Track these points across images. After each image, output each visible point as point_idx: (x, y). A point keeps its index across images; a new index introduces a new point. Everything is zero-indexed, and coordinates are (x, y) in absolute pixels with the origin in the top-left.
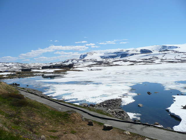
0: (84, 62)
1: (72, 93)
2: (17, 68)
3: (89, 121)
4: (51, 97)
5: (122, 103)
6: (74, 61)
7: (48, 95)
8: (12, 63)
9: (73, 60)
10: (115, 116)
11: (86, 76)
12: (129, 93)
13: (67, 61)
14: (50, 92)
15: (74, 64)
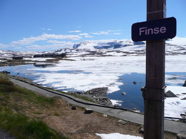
0: (77, 52)
1: (62, 81)
2: (8, 56)
3: (73, 106)
4: (41, 85)
5: (107, 91)
6: (68, 51)
7: (38, 83)
8: (3, 50)
9: (66, 49)
10: (98, 102)
11: (77, 66)
12: (116, 83)
13: (60, 50)
14: (41, 80)
15: (67, 54)
